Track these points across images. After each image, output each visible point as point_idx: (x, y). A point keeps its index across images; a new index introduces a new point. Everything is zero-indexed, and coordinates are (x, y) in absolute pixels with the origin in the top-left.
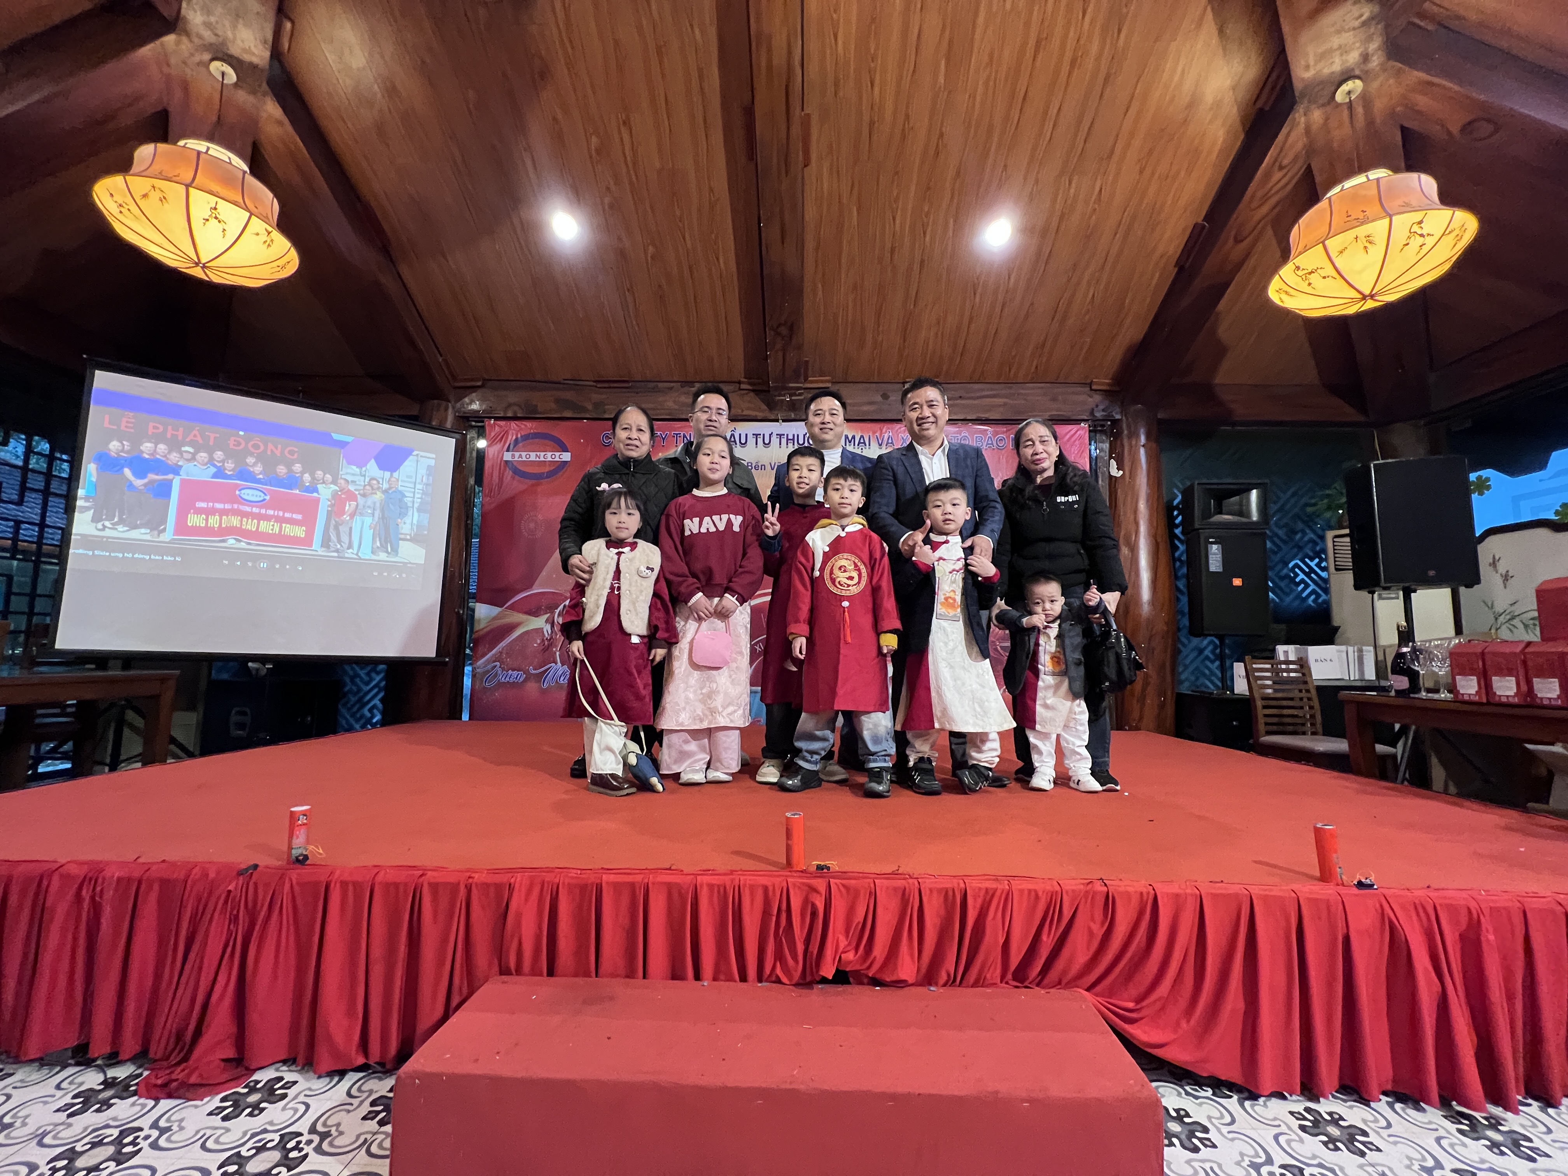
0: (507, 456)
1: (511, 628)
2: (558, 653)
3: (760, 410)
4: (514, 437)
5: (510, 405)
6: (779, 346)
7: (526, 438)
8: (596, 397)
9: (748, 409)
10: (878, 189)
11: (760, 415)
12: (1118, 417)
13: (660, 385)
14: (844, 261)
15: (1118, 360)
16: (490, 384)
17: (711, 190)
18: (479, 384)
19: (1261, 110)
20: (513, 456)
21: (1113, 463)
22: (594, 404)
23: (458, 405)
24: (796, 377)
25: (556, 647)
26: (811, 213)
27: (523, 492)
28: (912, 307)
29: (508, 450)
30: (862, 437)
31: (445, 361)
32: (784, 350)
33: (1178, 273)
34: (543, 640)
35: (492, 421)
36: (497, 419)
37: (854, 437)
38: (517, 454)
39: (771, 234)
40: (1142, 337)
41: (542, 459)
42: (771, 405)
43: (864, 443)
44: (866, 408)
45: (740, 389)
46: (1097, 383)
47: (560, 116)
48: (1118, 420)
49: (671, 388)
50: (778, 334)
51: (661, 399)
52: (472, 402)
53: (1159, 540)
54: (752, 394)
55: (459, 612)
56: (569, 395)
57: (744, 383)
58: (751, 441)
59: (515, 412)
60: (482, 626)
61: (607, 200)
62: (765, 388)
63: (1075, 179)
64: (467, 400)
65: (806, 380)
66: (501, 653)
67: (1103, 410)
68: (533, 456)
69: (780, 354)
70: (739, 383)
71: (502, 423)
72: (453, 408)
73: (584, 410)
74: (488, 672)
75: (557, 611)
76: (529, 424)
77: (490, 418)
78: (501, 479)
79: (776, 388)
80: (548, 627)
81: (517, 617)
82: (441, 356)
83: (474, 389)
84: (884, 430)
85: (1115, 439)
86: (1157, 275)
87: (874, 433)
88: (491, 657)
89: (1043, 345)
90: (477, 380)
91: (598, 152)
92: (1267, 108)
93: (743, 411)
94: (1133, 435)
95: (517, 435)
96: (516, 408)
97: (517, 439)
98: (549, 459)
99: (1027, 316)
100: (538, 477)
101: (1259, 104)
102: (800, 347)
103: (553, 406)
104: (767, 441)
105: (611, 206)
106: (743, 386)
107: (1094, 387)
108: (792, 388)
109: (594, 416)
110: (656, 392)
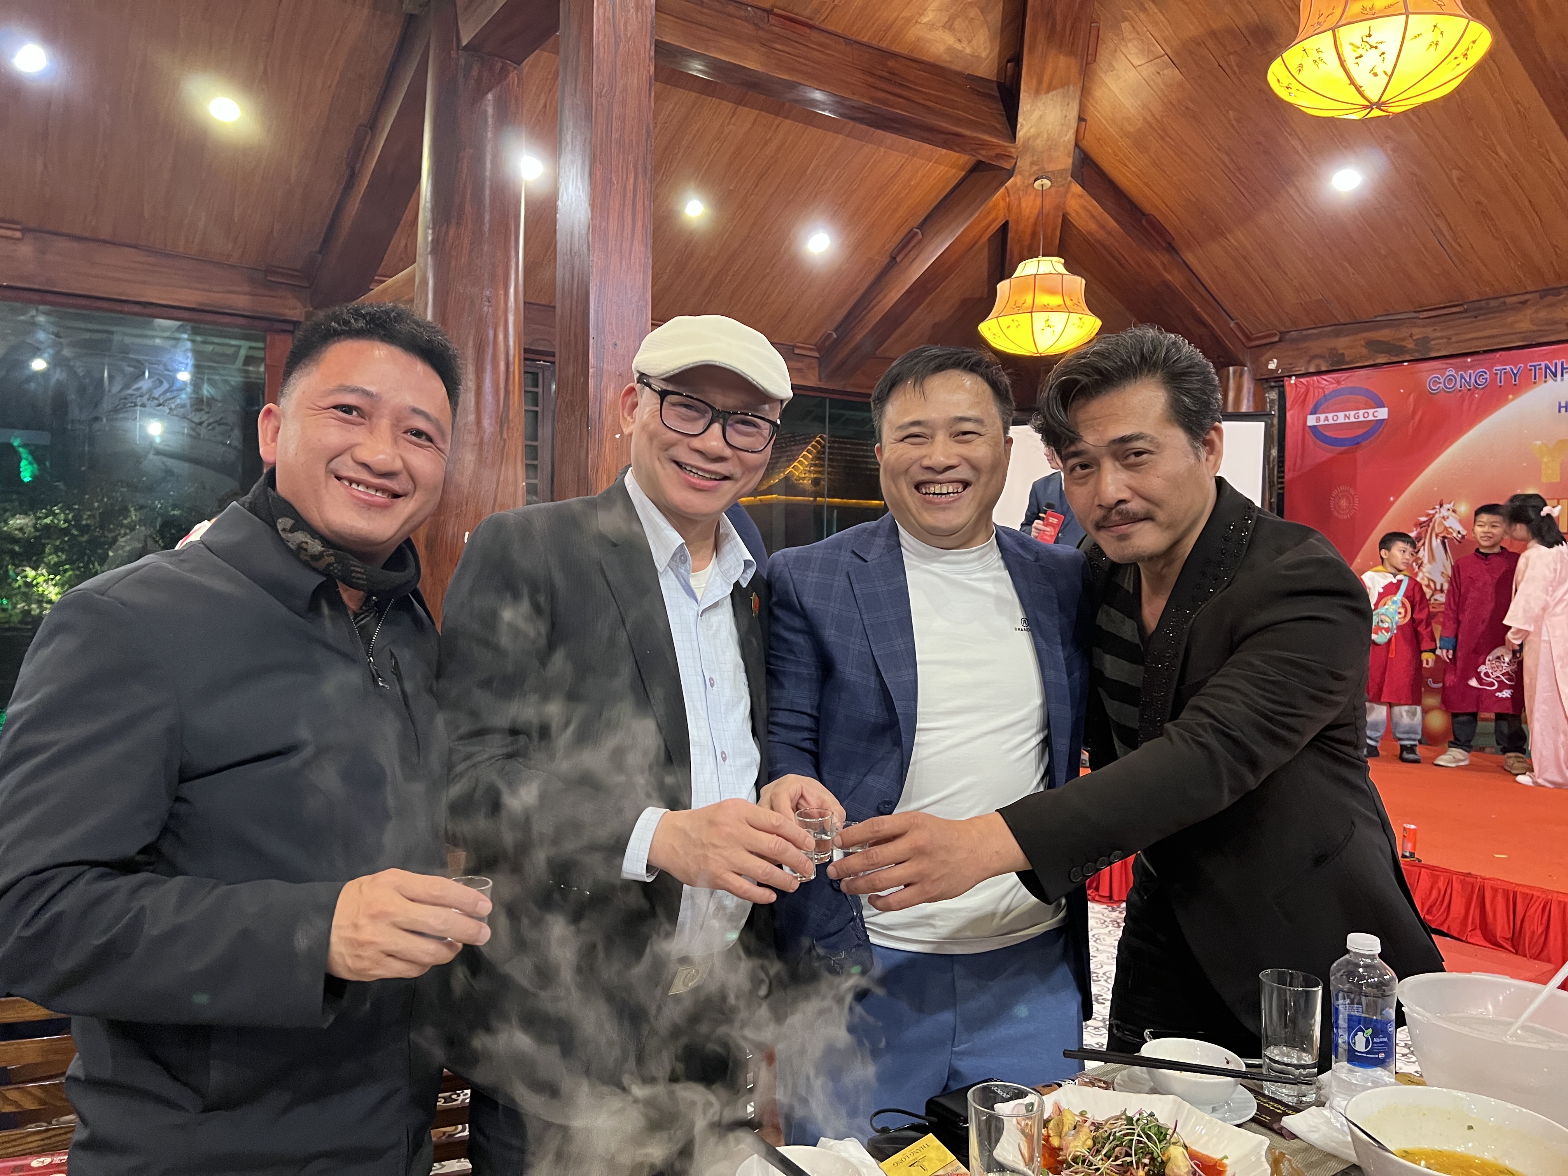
0: (1311, 421)
4: (1318, 398)
5: (1313, 359)
7: (1333, 395)
8: (1419, 332)
13: (1509, 300)
16: (1289, 335)
18: (1276, 339)
20: (1318, 419)
22: (1418, 340)
23: (1255, 367)
27: (1330, 462)
29: (1311, 414)
35: (1293, 382)
36: (1298, 376)
38: (1322, 416)
41: (1352, 420)
49: (1524, 303)
51: (1510, 320)
52: (1270, 359)
56: (1384, 334)
59: (1318, 366)
64: (1263, 359)
68: (1341, 418)
71: (1304, 380)
73: (1402, 350)
76: (1335, 378)
77: (1291, 377)
78: (1304, 447)
82: (1232, 319)
83: (1270, 346)
90: (1275, 335)
95: (1322, 392)
96: (1320, 360)
97: (1322, 398)
98: (1362, 419)
100: (1351, 442)
103: (1364, 351)
109: (1418, 356)
110: (1504, 311)
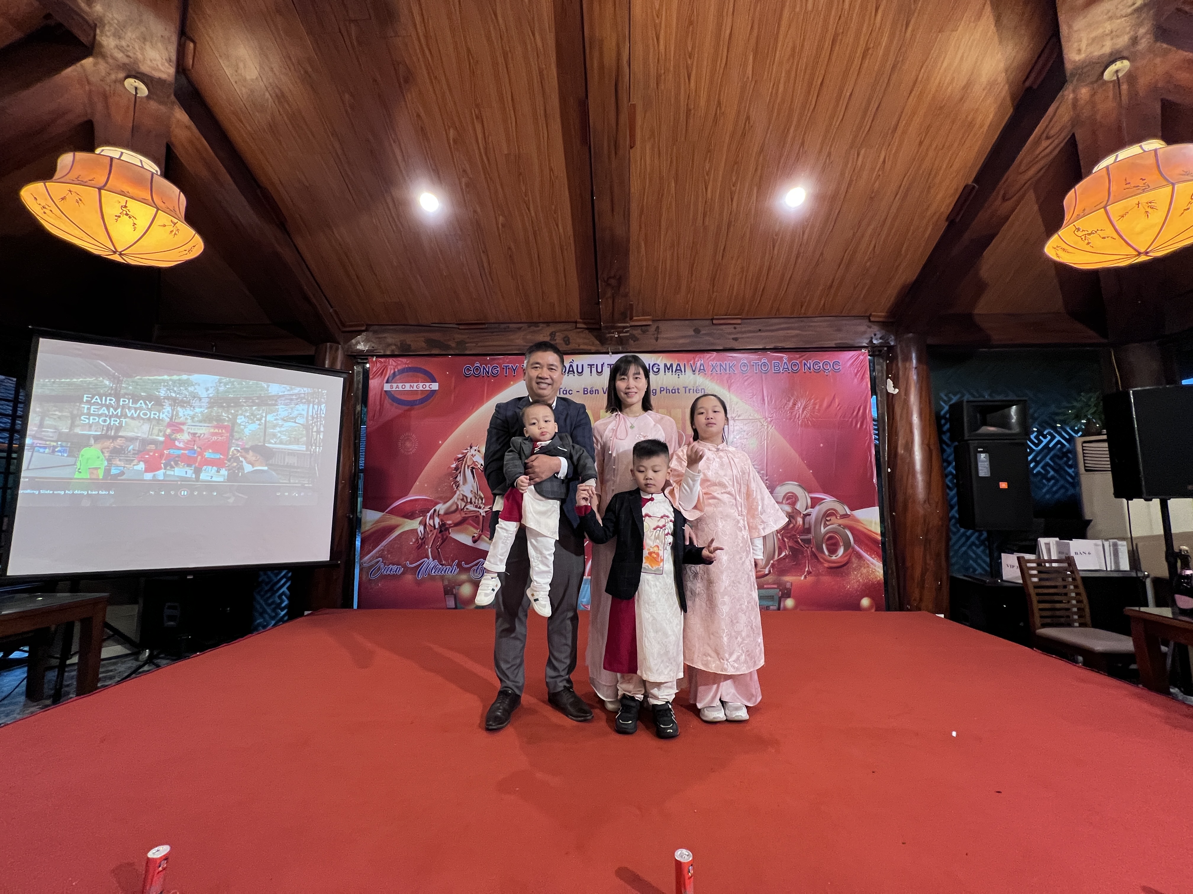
0: (387, 387)
1: (391, 529)
2: (430, 550)
3: (593, 344)
4: (392, 372)
5: (389, 345)
6: (609, 294)
7: (402, 371)
8: (458, 337)
9: (584, 344)
10: (693, 164)
11: (593, 349)
12: (892, 343)
13: (511, 325)
14: (663, 224)
15: (892, 299)
16: (372, 328)
17: (551, 170)
18: (364, 328)
19: (1029, 89)
20: (392, 387)
21: (890, 382)
22: (457, 342)
23: (346, 346)
24: (624, 320)
25: (428, 545)
26: (635, 187)
27: (399, 416)
28: (720, 259)
29: (387, 382)
30: (678, 365)
31: (335, 311)
32: (613, 298)
33: (948, 226)
34: (417, 540)
35: (374, 359)
36: (378, 356)
37: (671, 365)
38: (395, 385)
39: (603, 205)
40: (915, 278)
41: (415, 389)
42: (603, 341)
43: (681, 370)
44: (681, 341)
45: (576, 328)
46: (875, 316)
47: (423, 114)
48: (893, 346)
49: (520, 328)
50: (609, 285)
51: (512, 337)
52: (358, 343)
53: (932, 447)
54: (587, 331)
55: (349, 516)
56: (436, 336)
57: (580, 323)
58: (587, 370)
59: (393, 351)
60: (367, 528)
61: (464, 180)
62: (597, 326)
63: (863, 152)
64: (353, 341)
65: (631, 319)
66: (383, 550)
67: (880, 338)
68: (408, 387)
69: (610, 301)
70: (576, 322)
71: (382, 360)
72: (342, 348)
73: (448, 347)
74: (372, 566)
75: (429, 515)
76: (404, 360)
77: (373, 356)
78: (382, 405)
79: (607, 328)
80: (421, 528)
81: (395, 520)
82: (332, 307)
83: (359, 332)
84: (696, 360)
85: (891, 362)
86: (930, 229)
87: (688, 361)
88: (376, 553)
89: (831, 286)
90: (362, 325)
91: (455, 141)
92: (1035, 87)
93: (579, 346)
94: (907, 359)
95: (394, 369)
96: (394, 347)
97: (394, 373)
98: (421, 389)
99: (817, 264)
100: (411, 404)
101: (1028, 84)
102: (626, 295)
103: (424, 345)
104: (599, 370)
105: (467, 185)
106: (579, 325)
107: (872, 319)
108: (619, 327)
109: (457, 352)
110: (508, 331)
